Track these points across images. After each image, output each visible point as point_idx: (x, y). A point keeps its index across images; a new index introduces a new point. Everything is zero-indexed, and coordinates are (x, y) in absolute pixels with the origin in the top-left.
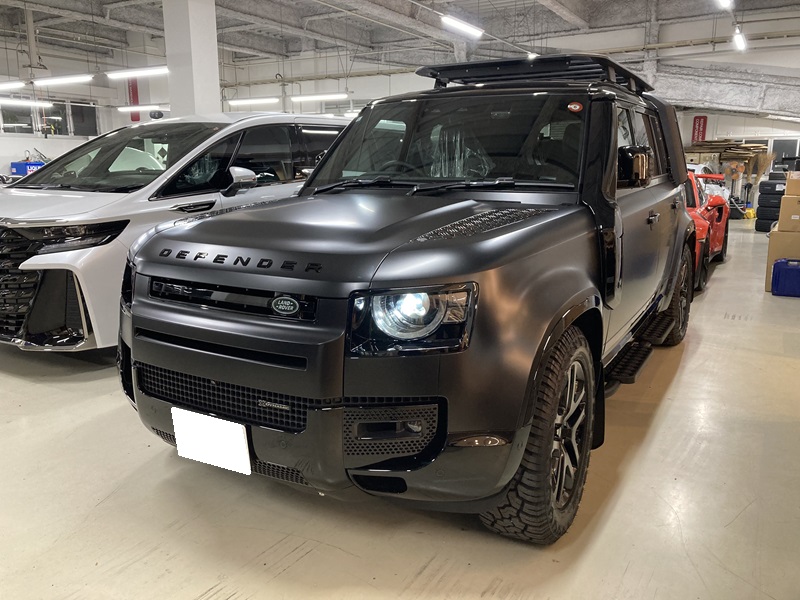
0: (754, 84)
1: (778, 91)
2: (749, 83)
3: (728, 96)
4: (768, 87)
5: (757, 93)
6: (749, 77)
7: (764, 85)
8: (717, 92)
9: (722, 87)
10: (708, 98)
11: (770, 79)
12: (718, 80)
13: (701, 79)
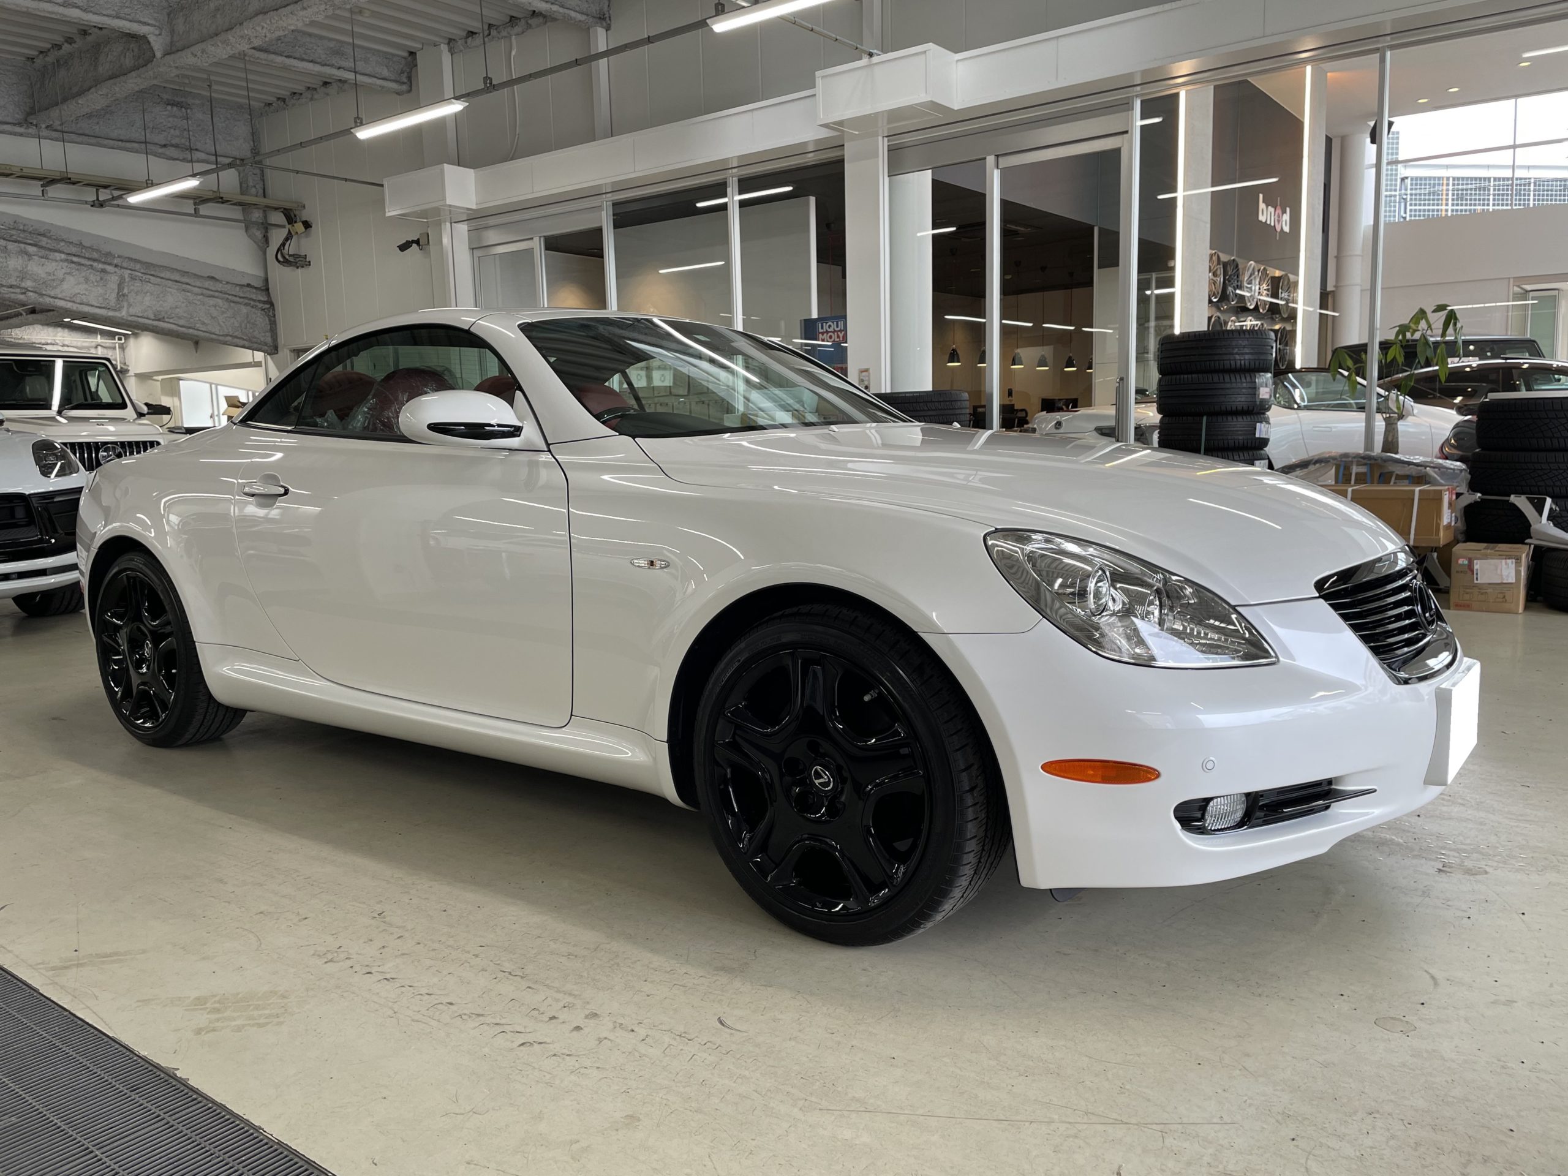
0: (109, 268)
1: (148, 287)
2: (101, 266)
3: (65, 286)
4: (133, 278)
5: (115, 287)
6: (95, 255)
7: (127, 273)
8: (43, 275)
9: (51, 266)
10: (28, 284)
11: (132, 265)
12: (43, 252)
13: (11, 246)
